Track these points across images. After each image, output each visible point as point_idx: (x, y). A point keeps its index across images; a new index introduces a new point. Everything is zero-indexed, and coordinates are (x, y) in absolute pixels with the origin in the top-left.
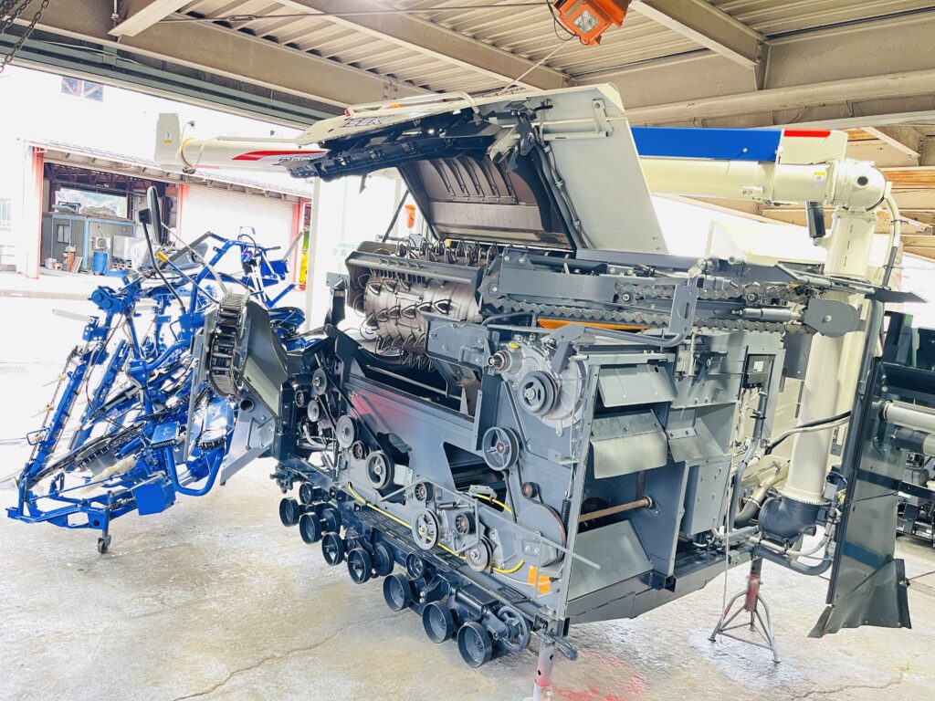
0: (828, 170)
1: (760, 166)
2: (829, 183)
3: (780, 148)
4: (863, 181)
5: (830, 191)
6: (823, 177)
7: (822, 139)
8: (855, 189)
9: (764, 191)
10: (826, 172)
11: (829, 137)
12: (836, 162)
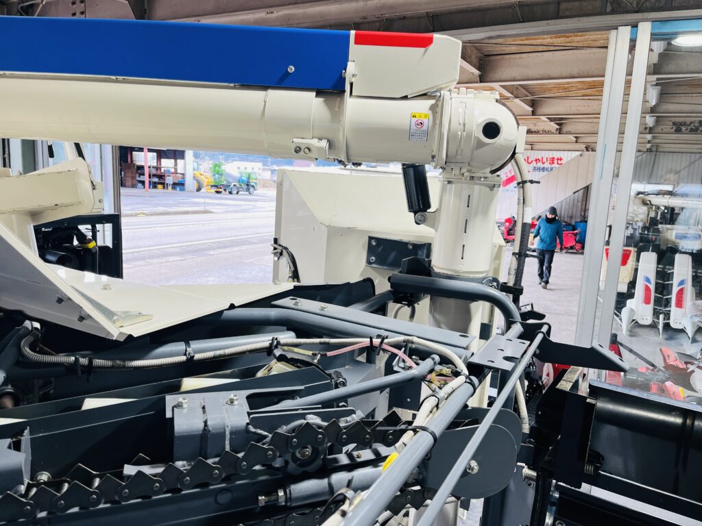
0: (433, 108)
1: (320, 100)
2: (437, 133)
3: (351, 68)
4: (492, 130)
5: (440, 149)
6: (425, 121)
7: (419, 51)
8: (480, 145)
9: (330, 147)
10: (430, 112)
11: (432, 47)
12: (445, 93)
